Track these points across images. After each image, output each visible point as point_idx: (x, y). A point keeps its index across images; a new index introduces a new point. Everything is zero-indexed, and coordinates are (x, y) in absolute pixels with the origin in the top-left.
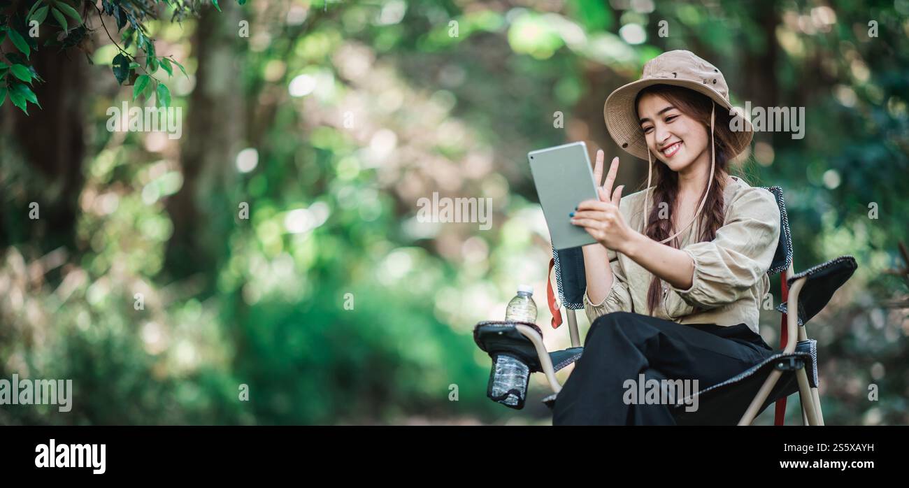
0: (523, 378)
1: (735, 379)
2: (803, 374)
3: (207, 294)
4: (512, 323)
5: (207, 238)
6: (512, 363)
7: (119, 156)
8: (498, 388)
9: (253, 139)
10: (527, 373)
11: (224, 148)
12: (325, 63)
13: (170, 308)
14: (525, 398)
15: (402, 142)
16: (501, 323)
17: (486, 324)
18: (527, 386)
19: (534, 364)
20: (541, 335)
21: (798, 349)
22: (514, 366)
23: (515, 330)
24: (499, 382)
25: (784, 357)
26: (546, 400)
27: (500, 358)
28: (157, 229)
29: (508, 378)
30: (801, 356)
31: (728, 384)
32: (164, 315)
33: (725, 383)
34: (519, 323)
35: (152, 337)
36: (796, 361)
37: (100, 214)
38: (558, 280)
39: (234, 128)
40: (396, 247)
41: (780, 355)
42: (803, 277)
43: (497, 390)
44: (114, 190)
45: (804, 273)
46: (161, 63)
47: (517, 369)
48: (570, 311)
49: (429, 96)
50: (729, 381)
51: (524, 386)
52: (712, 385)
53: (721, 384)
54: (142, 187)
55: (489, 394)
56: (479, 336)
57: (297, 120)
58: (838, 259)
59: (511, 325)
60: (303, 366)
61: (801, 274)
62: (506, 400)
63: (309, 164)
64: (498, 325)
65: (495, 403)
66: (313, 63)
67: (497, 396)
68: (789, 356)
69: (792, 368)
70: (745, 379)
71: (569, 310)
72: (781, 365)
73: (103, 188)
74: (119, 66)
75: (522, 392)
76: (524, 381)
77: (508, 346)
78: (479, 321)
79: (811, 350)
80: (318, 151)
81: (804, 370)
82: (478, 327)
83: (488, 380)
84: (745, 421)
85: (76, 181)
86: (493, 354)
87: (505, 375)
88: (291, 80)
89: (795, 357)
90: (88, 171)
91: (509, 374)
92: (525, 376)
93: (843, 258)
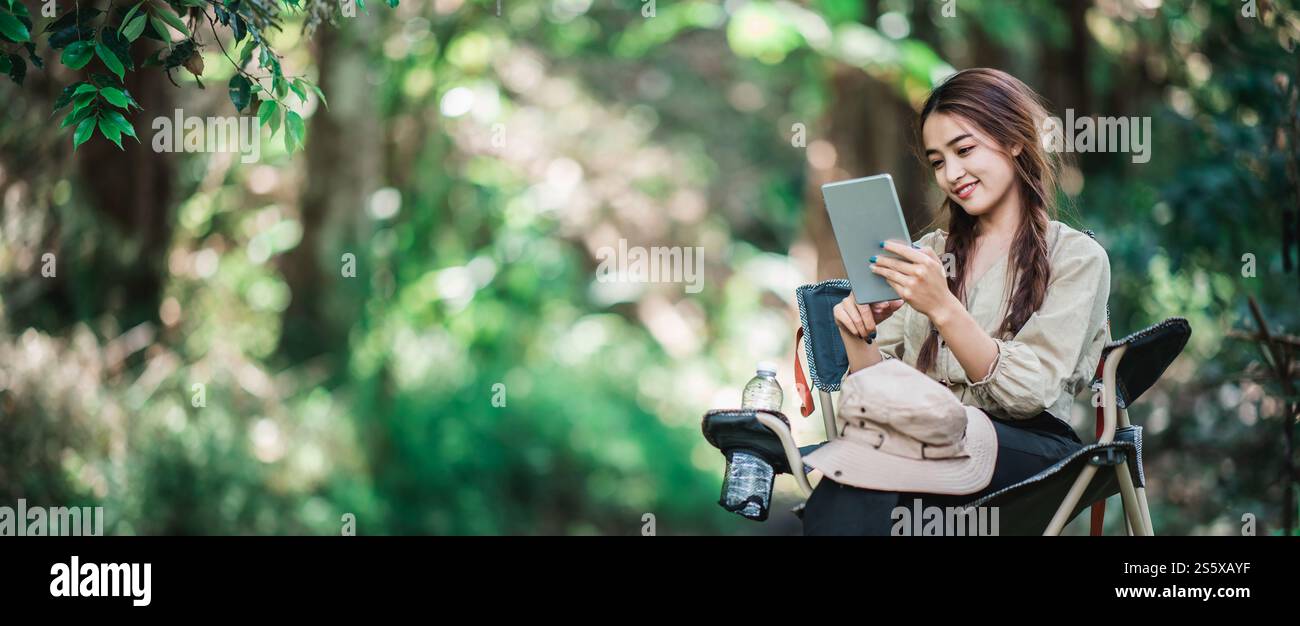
0: (765, 481)
1: (1038, 478)
2: (1125, 471)
3: (338, 381)
4: (751, 411)
5: (335, 306)
6: (750, 462)
7: (217, 201)
8: (735, 495)
9: (393, 176)
10: (771, 475)
11: (355, 186)
12: (487, 72)
13: (291, 400)
14: (769, 506)
15: (590, 175)
16: (736, 411)
17: (718, 413)
18: (771, 491)
19: (779, 463)
20: (788, 425)
21: (1117, 437)
22: (755, 466)
23: (755, 420)
24: (736, 487)
25: (1099, 448)
26: (796, 509)
27: (736, 456)
28: (270, 295)
29: (747, 481)
30: (1121, 446)
31: (1028, 484)
32: (283, 409)
33: (1025, 482)
34: (759, 411)
35: (266, 440)
36: (1115, 453)
37: (194, 278)
38: (808, 356)
39: (369, 162)
40: (584, 314)
41: (1094, 446)
42: (1121, 345)
43: (733, 497)
44: (210, 246)
45: (1123, 341)
46: (291, 86)
47: (758, 470)
48: (825, 394)
49: (623, 114)
50: (1030, 480)
51: (768, 491)
52: (1008, 486)
53: (1020, 484)
54: (247, 240)
55: (722, 503)
56: (709, 429)
57: (449, 147)
58: (1167, 322)
59: (750, 414)
60: (466, 474)
61: (1119, 342)
62: (745, 510)
63: (468, 205)
64: (733, 414)
65: (731, 514)
66: (471, 74)
67: (733, 504)
68: (1106, 446)
69: (1111, 462)
70: (1050, 476)
71: (823, 393)
72: (1096, 458)
73: (198, 243)
74: (238, 89)
75: (765, 499)
76: (768, 485)
77: (745, 441)
78: (709, 409)
79: (1136, 439)
80: (478, 188)
81: (1125, 464)
82: (708, 417)
83: (721, 484)
84: (1052, 530)
85: (160, 235)
86: (727, 452)
87: (742, 478)
88: (443, 95)
89: (1114, 448)
90: (176, 221)
91: (747, 477)
92: (769, 479)
93: (1173, 320)
